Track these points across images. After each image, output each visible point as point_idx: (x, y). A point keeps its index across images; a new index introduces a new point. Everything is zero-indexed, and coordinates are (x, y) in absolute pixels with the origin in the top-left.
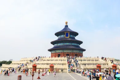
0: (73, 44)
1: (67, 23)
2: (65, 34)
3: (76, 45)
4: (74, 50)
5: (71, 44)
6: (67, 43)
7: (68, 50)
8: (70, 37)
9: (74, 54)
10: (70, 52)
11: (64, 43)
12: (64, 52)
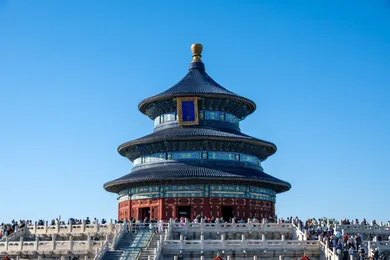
0: (214, 156)
2: (179, 107)
3: (230, 158)
4: (213, 188)
5: (205, 155)
6: (184, 150)
7: (186, 188)
8: (200, 120)
9: (214, 206)
10: (193, 195)
11: (171, 151)
12: (167, 196)
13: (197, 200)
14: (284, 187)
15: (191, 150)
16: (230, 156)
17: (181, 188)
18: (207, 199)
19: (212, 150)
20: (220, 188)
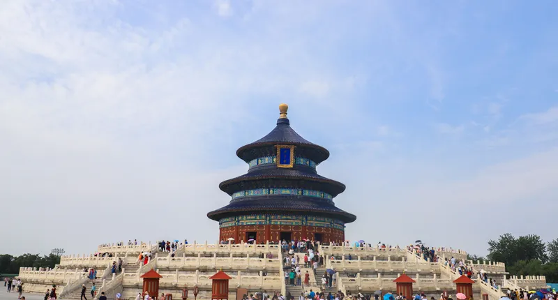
0: (307, 193)
1: (284, 110)
2: (278, 152)
3: (318, 196)
4: (309, 218)
5: (300, 192)
6: (283, 188)
7: (289, 217)
8: (295, 165)
9: (310, 233)
10: (294, 223)
11: (272, 187)
12: (273, 223)
13: (297, 227)
14: (351, 218)
15: (289, 188)
16: (318, 194)
17: (284, 217)
18: (305, 227)
19: (306, 189)
20: (314, 219)
